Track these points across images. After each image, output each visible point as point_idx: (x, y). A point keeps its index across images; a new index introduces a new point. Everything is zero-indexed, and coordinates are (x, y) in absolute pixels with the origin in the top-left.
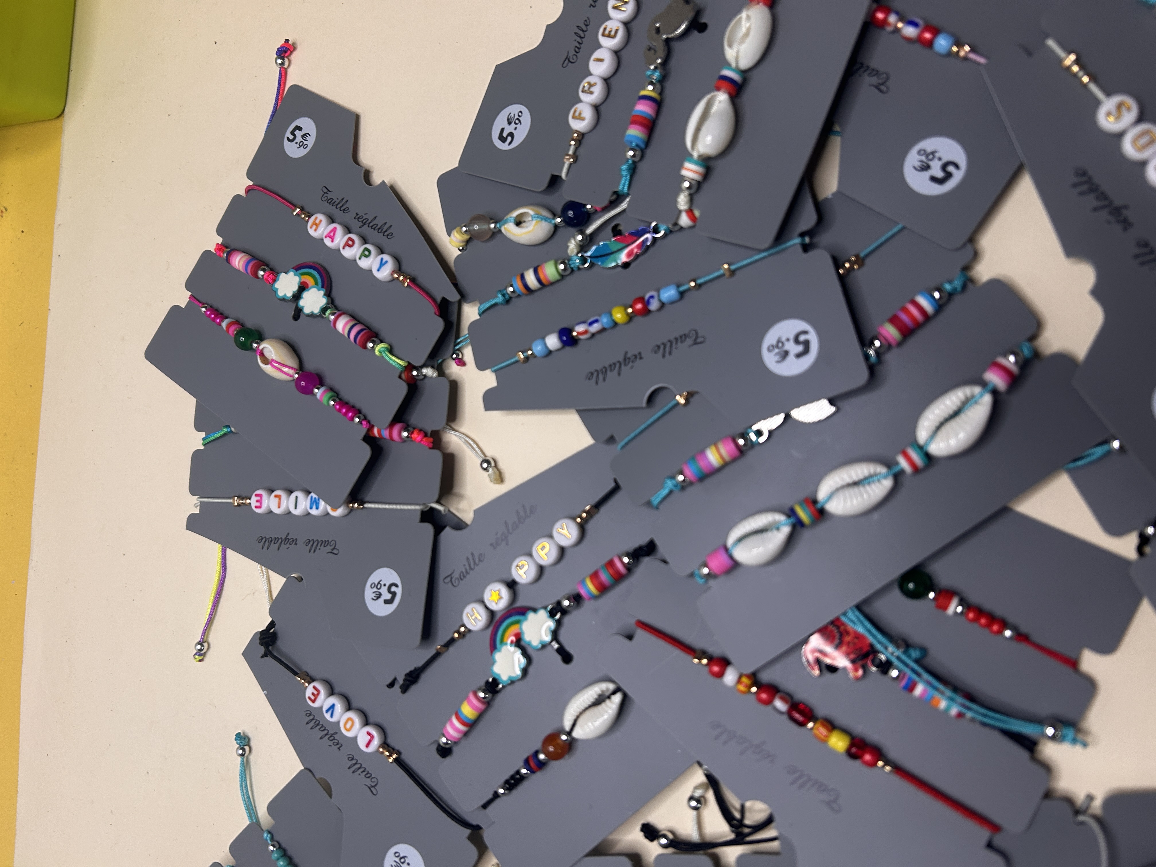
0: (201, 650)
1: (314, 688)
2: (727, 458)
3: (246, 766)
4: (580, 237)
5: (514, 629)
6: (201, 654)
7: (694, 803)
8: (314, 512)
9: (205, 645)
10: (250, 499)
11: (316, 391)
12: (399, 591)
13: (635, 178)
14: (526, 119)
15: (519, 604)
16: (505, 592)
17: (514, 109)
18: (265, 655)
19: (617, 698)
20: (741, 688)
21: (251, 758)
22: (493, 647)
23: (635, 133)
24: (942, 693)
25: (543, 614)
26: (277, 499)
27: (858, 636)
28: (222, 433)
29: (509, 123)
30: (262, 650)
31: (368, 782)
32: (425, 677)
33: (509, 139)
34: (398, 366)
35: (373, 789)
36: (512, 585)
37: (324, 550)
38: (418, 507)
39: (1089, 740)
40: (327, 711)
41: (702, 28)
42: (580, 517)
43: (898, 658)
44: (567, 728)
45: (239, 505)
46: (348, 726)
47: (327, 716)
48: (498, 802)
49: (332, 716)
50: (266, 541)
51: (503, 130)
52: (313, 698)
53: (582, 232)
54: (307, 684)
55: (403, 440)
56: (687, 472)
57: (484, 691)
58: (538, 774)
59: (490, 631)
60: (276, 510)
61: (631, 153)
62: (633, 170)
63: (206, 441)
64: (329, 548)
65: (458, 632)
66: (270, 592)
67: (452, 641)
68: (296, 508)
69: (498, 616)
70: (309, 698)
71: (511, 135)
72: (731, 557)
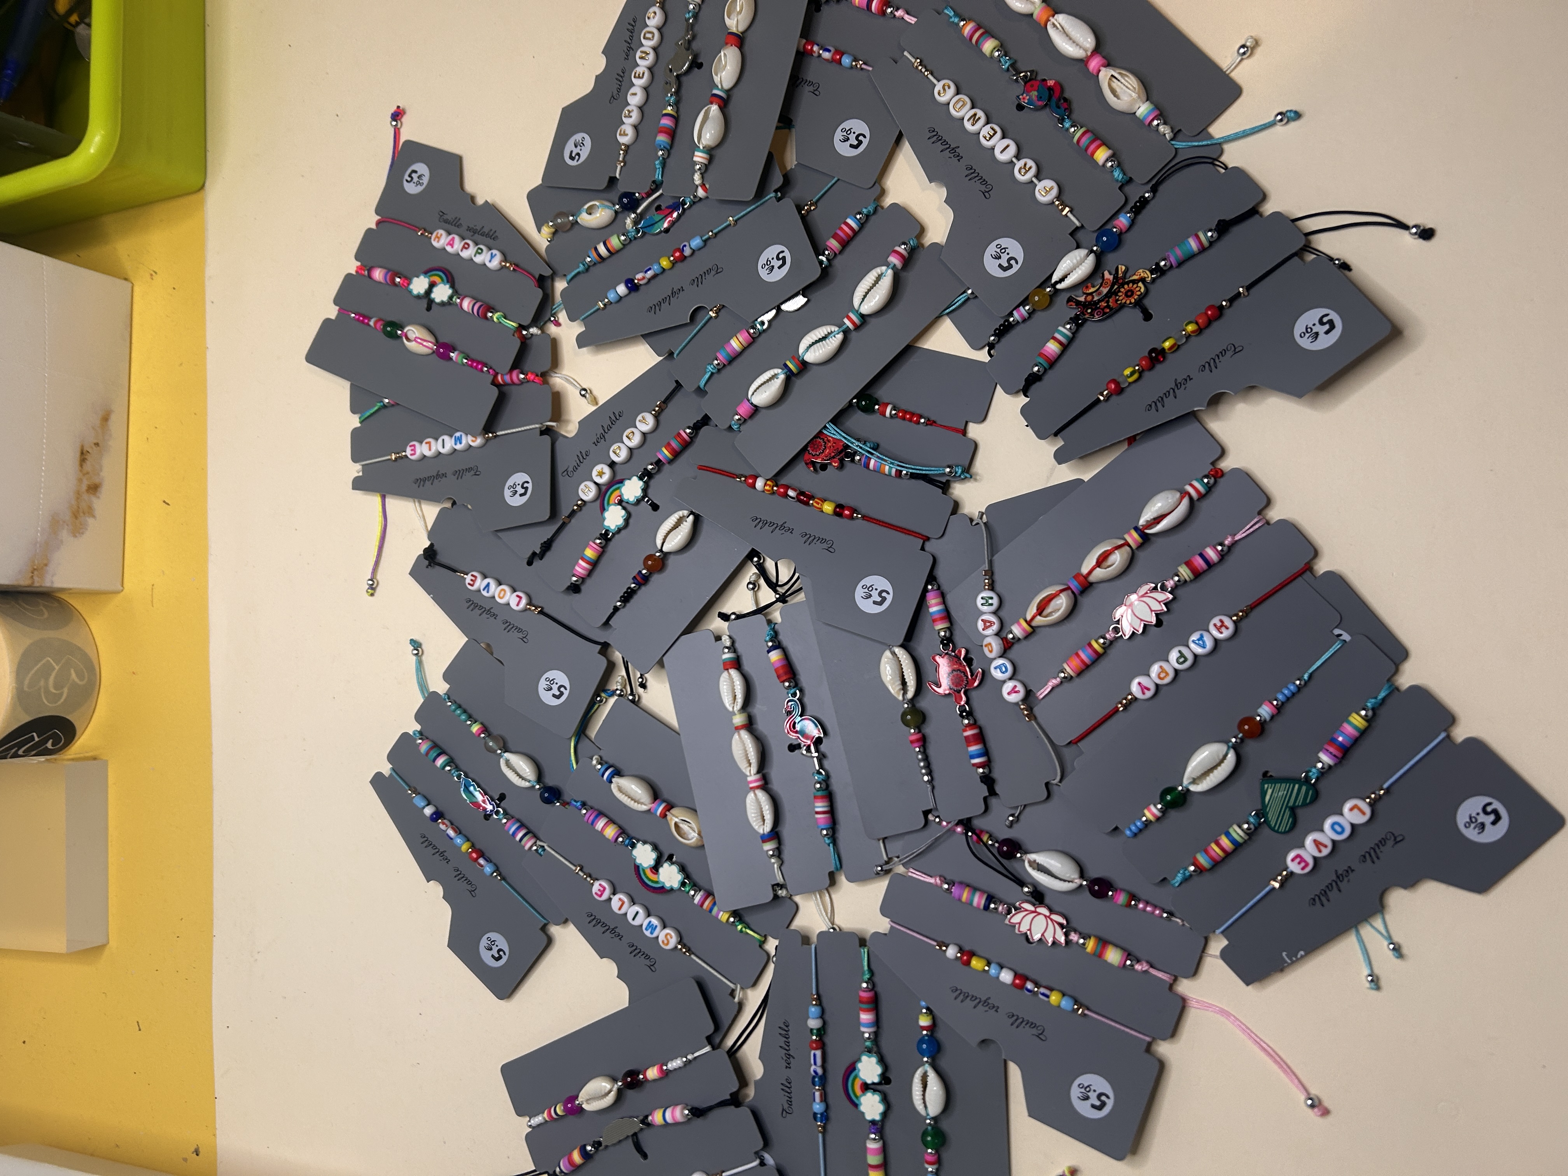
0: (372, 585)
1: (472, 575)
2: (745, 344)
3: (420, 664)
4: (633, 216)
5: (617, 493)
6: (372, 589)
7: (751, 586)
8: (458, 447)
9: (375, 580)
10: (405, 452)
11: (452, 354)
12: (530, 486)
13: (666, 170)
14: (588, 142)
15: (618, 478)
16: (607, 470)
17: (578, 137)
18: (430, 565)
19: (691, 517)
20: (767, 488)
21: (424, 658)
22: (603, 509)
23: (662, 138)
24: (886, 461)
25: (635, 479)
26: (428, 445)
27: (836, 441)
28: (376, 408)
29: (576, 146)
30: (427, 562)
31: (521, 635)
32: (555, 545)
33: (577, 157)
34: (512, 327)
35: (524, 639)
36: (612, 465)
37: (468, 475)
38: (537, 426)
39: (978, 478)
40: (484, 590)
41: (700, 66)
42: (654, 410)
43: (861, 448)
44: (659, 547)
45: (396, 458)
46: (501, 595)
47: (485, 593)
48: (618, 614)
49: (488, 592)
50: (420, 481)
51: (572, 152)
52: (472, 583)
53: (635, 212)
54: (465, 576)
55: (522, 382)
56: (720, 357)
57: (599, 539)
58: (643, 588)
59: (598, 502)
60: (428, 453)
61: (661, 153)
62: (664, 165)
63: (363, 419)
64: (472, 472)
65: (577, 505)
66: (426, 527)
67: (573, 513)
68: (443, 447)
69: (604, 488)
70: (469, 584)
71: (578, 154)
72: (752, 404)
